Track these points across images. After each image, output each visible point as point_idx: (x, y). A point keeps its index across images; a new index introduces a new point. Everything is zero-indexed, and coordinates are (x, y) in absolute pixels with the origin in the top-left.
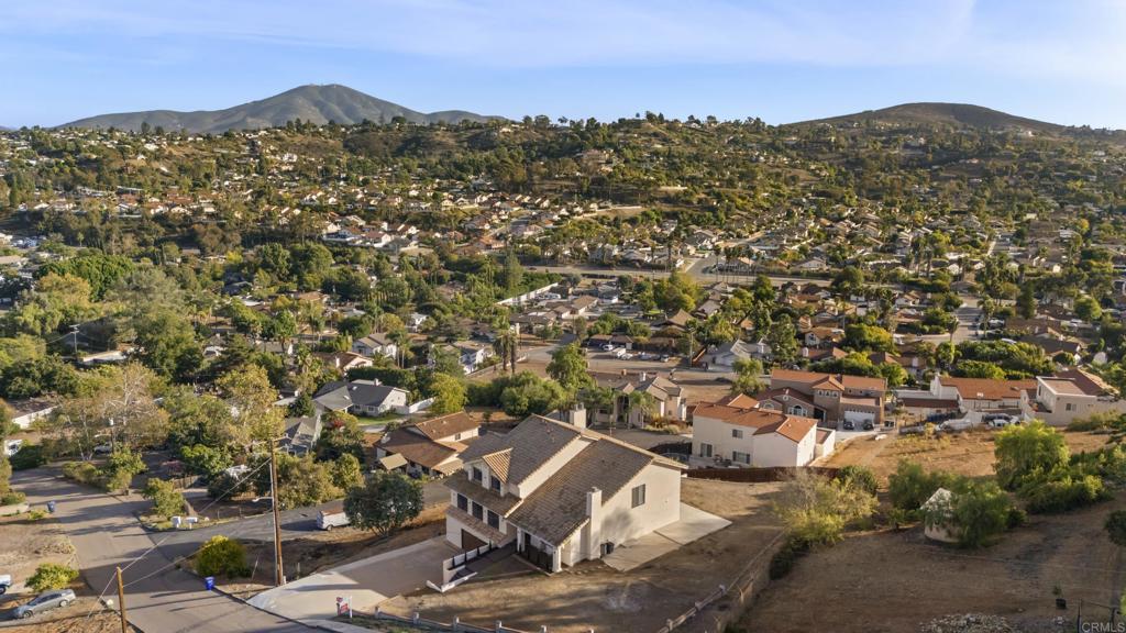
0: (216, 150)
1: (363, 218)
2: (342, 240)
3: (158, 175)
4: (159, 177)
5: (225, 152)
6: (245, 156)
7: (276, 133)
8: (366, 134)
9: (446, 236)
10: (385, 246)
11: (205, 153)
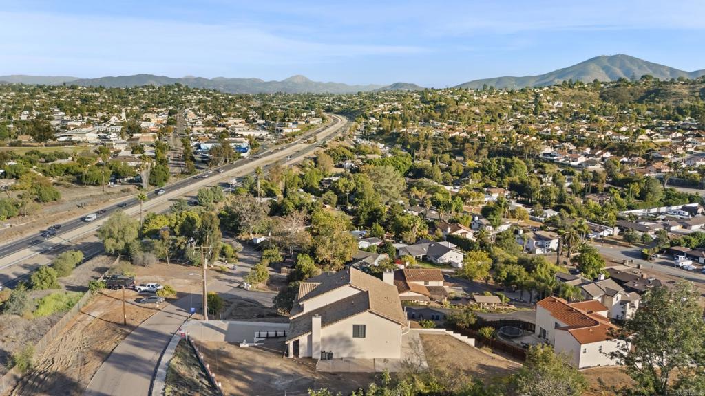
0: (513, 100)
1: (575, 145)
2: (552, 158)
3: (473, 114)
4: (473, 116)
5: (518, 100)
6: (530, 103)
7: (554, 88)
8: (618, 88)
9: (630, 160)
10: (579, 164)
11: (506, 102)
